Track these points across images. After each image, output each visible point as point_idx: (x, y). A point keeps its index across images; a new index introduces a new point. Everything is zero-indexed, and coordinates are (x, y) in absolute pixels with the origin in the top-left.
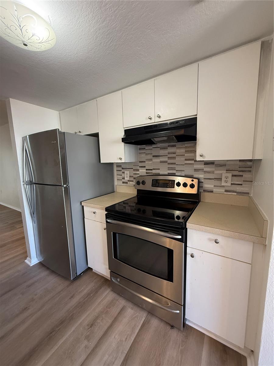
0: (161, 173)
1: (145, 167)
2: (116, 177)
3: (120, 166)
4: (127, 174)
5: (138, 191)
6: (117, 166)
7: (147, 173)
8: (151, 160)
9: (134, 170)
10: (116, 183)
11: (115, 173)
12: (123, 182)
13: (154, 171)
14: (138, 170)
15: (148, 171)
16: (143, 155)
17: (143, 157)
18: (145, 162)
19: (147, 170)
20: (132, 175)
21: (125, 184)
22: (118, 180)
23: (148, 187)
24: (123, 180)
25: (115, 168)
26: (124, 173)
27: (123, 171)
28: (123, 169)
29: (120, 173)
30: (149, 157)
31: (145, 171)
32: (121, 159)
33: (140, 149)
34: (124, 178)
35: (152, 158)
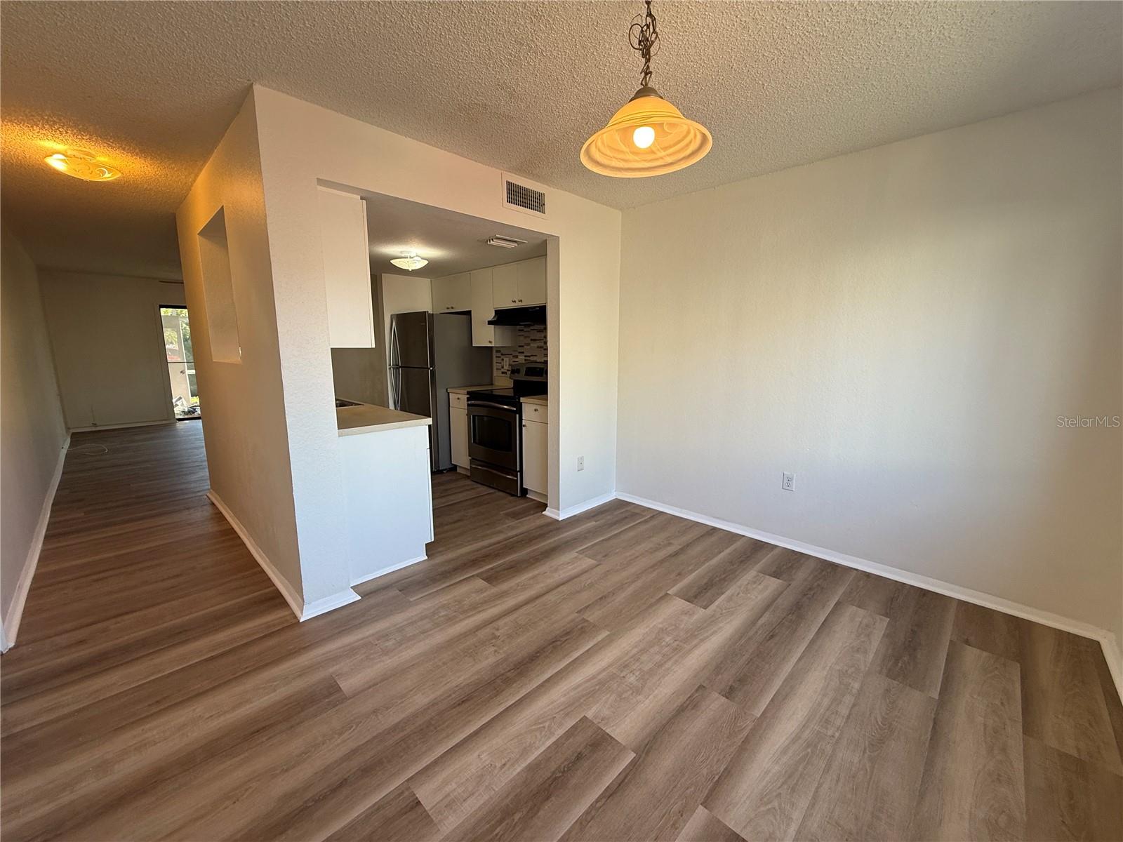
0: (538, 360)
1: (523, 353)
2: (495, 366)
3: (500, 351)
4: (506, 362)
5: (516, 382)
6: (497, 351)
7: (525, 360)
8: (528, 344)
9: (514, 356)
10: (495, 373)
11: (495, 360)
12: (503, 373)
13: (532, 358)
14: (517, 357)
15: (526, 358)
16: (522, 338)
17: (522, 341)
18: (523, 346)
19: (525, 356)
20: (511, 363)
21: (503, 375)
22: (497, 369)
23: (522, 377)
24: (503, 370)
25: (495, 354)
26: (503, 360)
27: (502, 357)
28: (502, 355)
29: (500, 360)
30: (528, 341)
31: (524, 357)
32: (490, 342)
33: (520, 330)
34: (503, 367)
35: (530, 342)
